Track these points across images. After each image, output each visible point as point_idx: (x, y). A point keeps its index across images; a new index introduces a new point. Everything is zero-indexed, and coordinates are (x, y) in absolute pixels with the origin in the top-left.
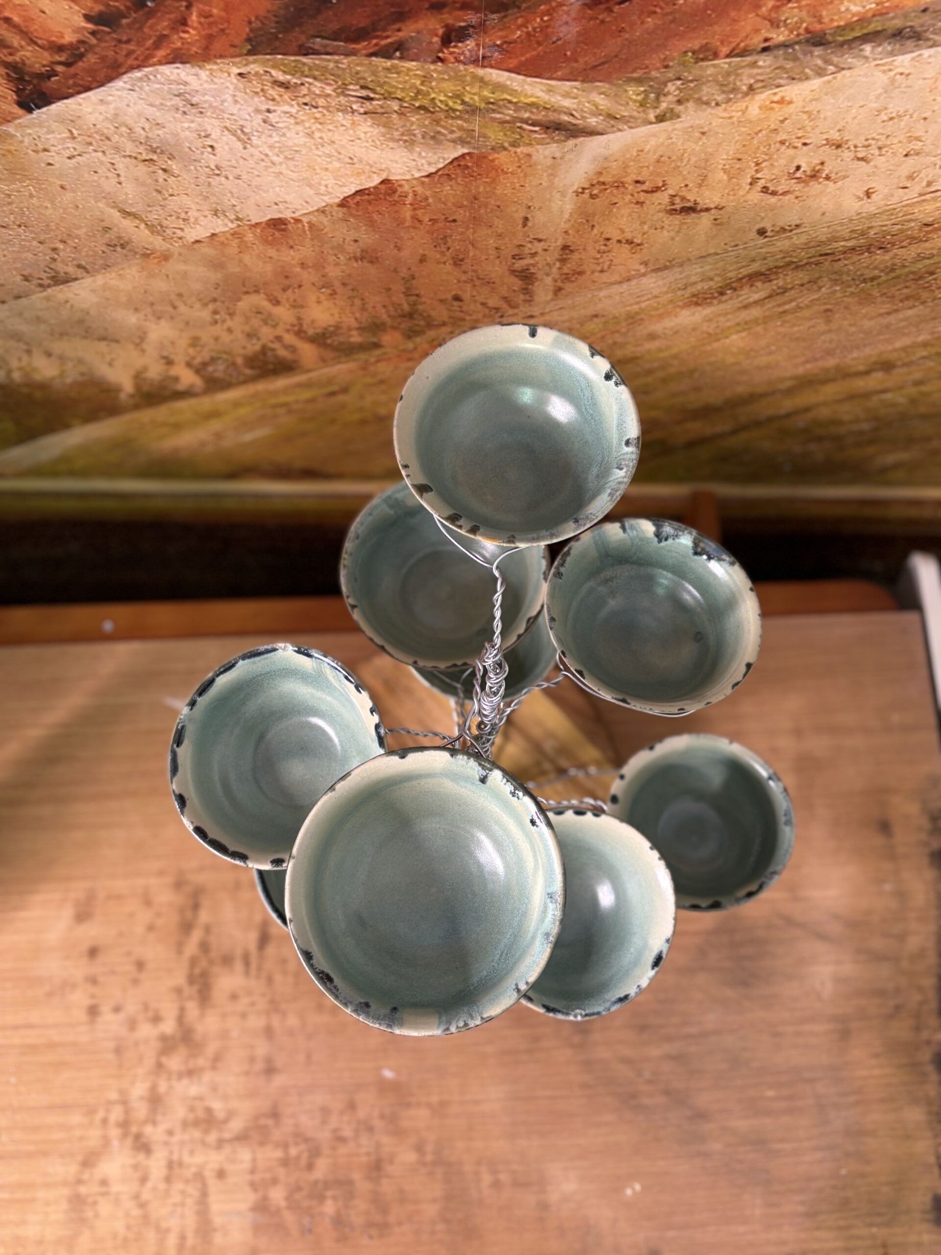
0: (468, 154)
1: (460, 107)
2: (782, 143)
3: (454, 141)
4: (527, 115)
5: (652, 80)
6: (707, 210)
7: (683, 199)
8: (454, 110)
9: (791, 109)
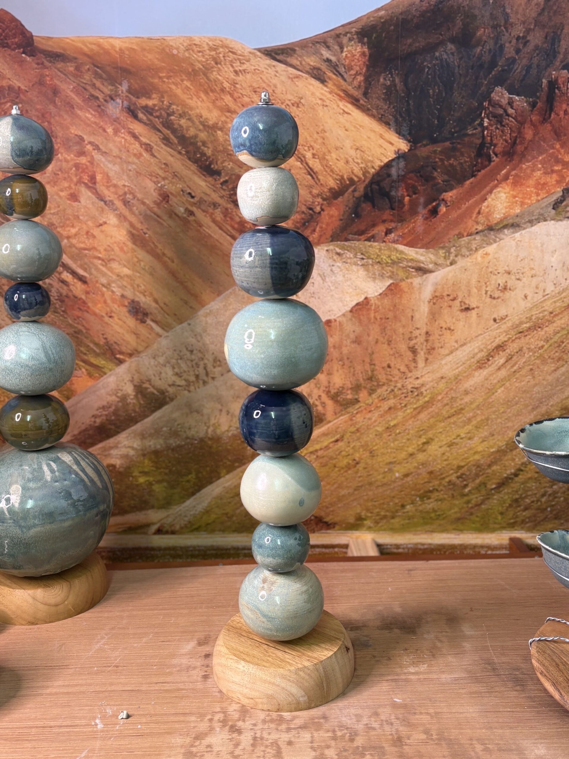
0: (393, 283)
1: (390, 261)
2: (491, 272)
3: (388, 277)
4: (410, 264)
5: (446, 247)
6: (473, 309)
7: (465, 303)
8: (388, 263)
9: (490, 257)
